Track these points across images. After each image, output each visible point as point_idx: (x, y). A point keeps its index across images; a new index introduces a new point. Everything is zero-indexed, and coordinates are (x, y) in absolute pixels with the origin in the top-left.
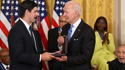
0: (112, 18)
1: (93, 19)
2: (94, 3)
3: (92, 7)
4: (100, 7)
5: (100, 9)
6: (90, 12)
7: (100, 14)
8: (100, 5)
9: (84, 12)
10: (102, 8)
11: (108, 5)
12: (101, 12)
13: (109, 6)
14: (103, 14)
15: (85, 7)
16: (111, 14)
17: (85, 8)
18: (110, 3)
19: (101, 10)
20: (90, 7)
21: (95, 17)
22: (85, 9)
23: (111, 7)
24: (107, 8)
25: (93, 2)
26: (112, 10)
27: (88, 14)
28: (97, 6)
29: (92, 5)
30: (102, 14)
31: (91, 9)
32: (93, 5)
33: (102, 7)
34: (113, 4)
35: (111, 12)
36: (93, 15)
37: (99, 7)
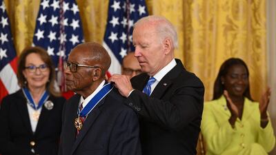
0: (262, 63)
1: (210, 65)
2: (211, 21)
3: (208, 32)
4: (230, 34)
5: (230, 38)
6: (202, 46)
7: (229, 52)
8: (230, 27)
9: (187, 47)
10: (235, 37)
11: (252, 26)
12: (232, 47)
13: (254, 31)
14: (236, 52)
15: (187, 32)
16: (259, 51)
17: (187, 37)
18: (257, 22)
19: (233, 42)
20: (201, 33)
21: (215, 59)
22: (189, 39)
23: (258, 33)
24: (247, 35)
25: (209, 19)
26: (262, 43)
27: (196, 52)
28: (221, 30)
29: (207, 28)
30: (234, 50)
31: (204, 38)
32: (211, 28)
33: (233, 32)
34: (265, 25)
35: (258, 45)
36: (209, 54)
37: (225, 34)
